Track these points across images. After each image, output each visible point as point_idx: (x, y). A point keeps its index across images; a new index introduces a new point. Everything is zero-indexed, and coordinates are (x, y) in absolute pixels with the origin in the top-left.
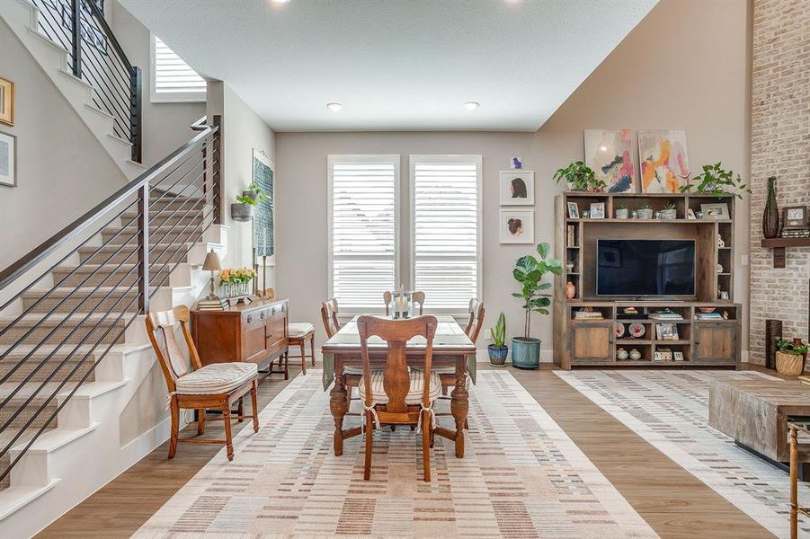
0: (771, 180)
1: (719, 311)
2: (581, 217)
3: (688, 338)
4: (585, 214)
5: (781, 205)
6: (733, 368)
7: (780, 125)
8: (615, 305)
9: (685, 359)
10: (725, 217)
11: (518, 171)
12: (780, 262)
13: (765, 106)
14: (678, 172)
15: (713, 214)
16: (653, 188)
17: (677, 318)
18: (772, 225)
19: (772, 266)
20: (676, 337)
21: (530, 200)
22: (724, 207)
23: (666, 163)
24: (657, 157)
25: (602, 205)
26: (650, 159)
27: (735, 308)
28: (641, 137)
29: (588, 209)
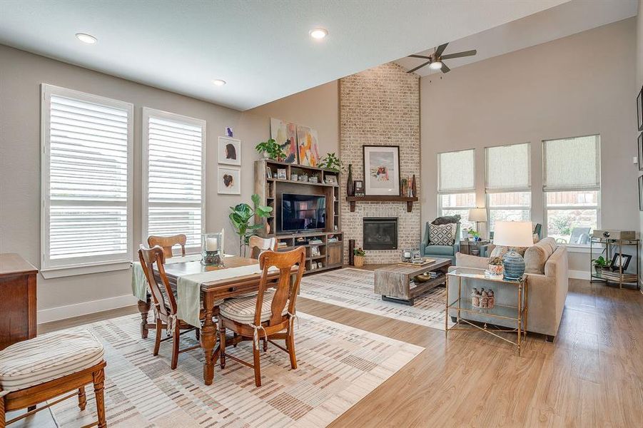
0: (350, 165)
1: (335, 236)
2: (273, 177)
3: (324, 254)
4: (276, 176)
5: (353, 179)
6: (341, 268)
7: (352, 138)
8: (293, 236)
9: (323, 266)
10: (335, 184)
11: (231, 138)
12: (353, 209)
13: (346, 126)
14: (315, 156)
15: (331, 181)
16: (305, 163)
17: (319, 242)
18: (351, 190)
19: (349, 211)
20: (319, 254)
21: (238, 162)
22: (335, 177)
23: (310, 148)
24: (306, 144)
25: (284, 171)
26: (303, 144)
27: (341, 235)
28: (298, 130)
29: (276, 172)
